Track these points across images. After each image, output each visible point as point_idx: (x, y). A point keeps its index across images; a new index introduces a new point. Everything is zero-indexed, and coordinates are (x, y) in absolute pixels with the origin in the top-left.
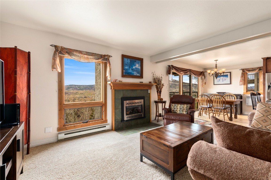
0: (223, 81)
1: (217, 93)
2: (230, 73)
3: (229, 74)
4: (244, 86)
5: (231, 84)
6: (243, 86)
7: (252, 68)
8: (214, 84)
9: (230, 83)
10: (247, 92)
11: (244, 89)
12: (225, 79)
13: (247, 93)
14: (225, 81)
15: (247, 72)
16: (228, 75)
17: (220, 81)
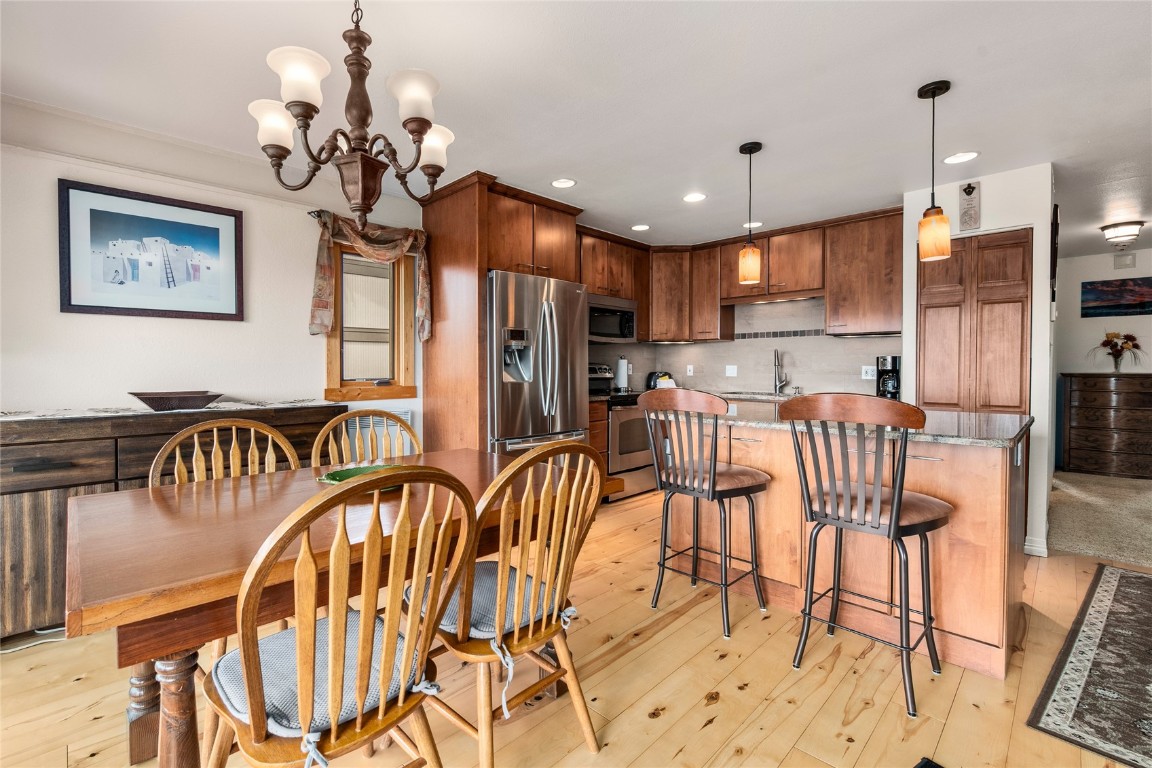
0: (170, 281)
1: (139, 396)
2: (238, 216)
3: (225, 225)
4: (329, 344)
5: (239, 316)
6: (322, 340)
7: (382, 228)
8: (67, 306)
9: (232, 310)
10: (341, 386)
11: (329, 363)
12: (196, 269)
13: (344, 390)
14: (193, 284)
15: (360, 245)
16: (216, 231)
17: (135, 277)
